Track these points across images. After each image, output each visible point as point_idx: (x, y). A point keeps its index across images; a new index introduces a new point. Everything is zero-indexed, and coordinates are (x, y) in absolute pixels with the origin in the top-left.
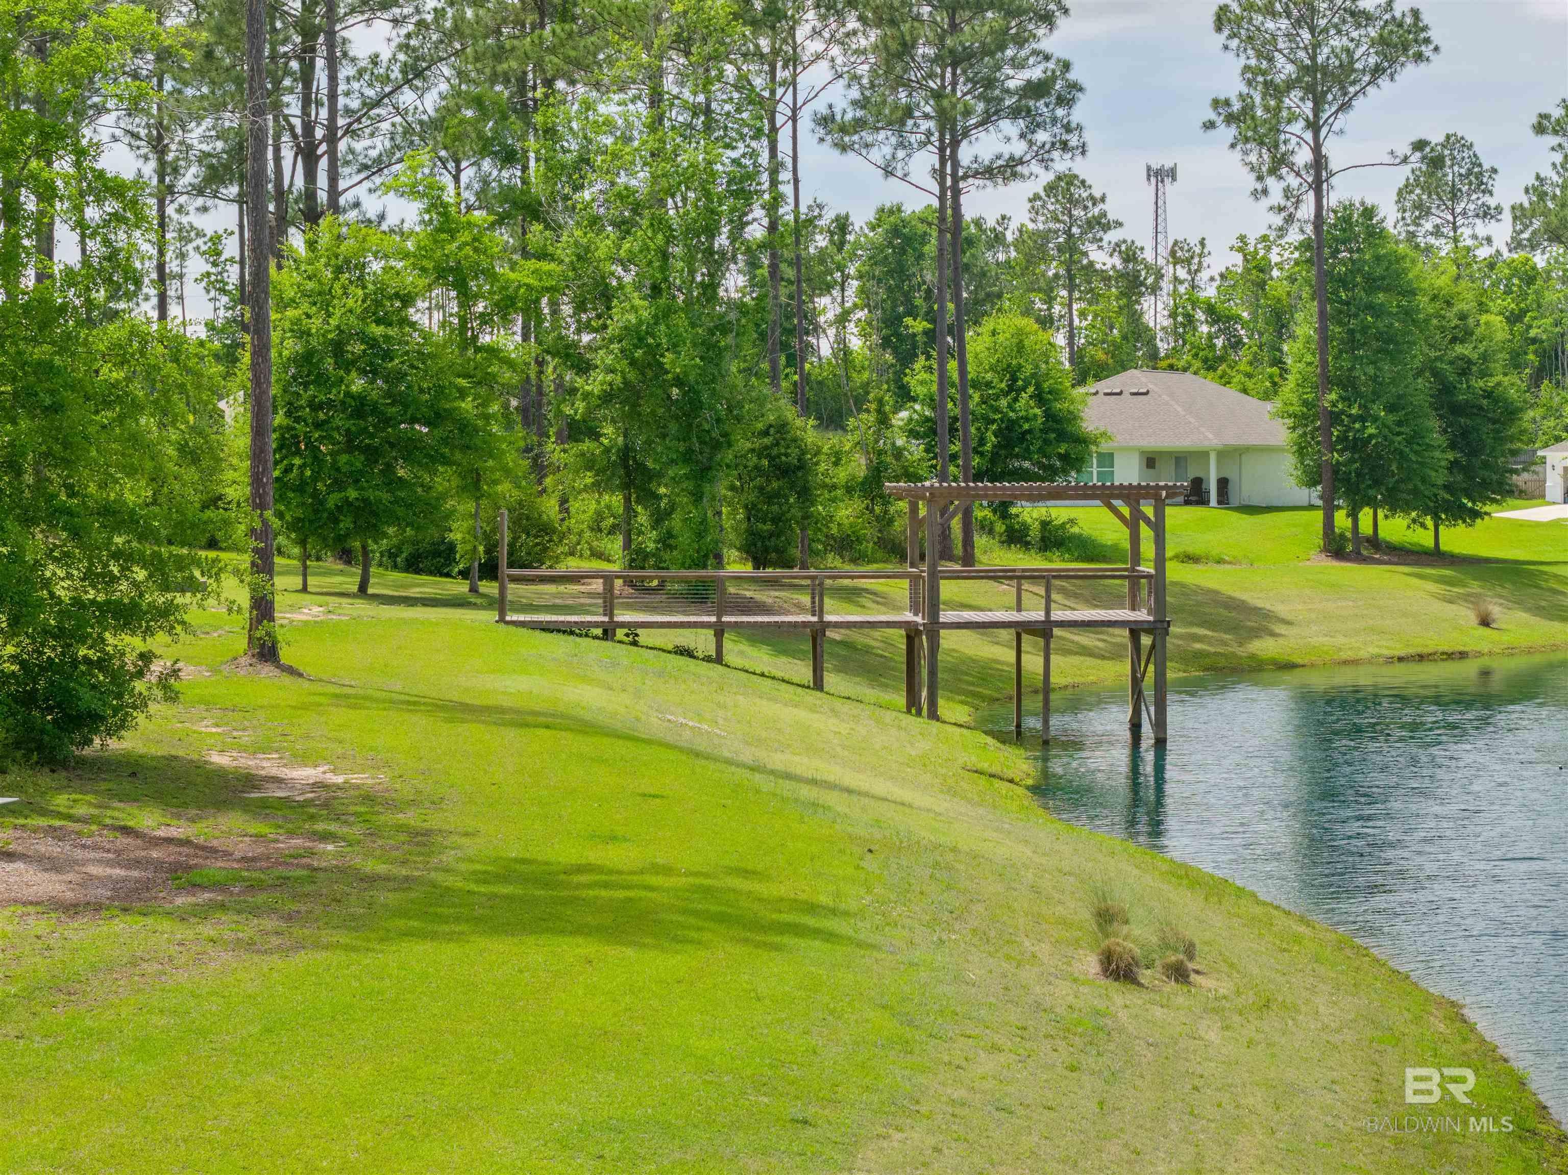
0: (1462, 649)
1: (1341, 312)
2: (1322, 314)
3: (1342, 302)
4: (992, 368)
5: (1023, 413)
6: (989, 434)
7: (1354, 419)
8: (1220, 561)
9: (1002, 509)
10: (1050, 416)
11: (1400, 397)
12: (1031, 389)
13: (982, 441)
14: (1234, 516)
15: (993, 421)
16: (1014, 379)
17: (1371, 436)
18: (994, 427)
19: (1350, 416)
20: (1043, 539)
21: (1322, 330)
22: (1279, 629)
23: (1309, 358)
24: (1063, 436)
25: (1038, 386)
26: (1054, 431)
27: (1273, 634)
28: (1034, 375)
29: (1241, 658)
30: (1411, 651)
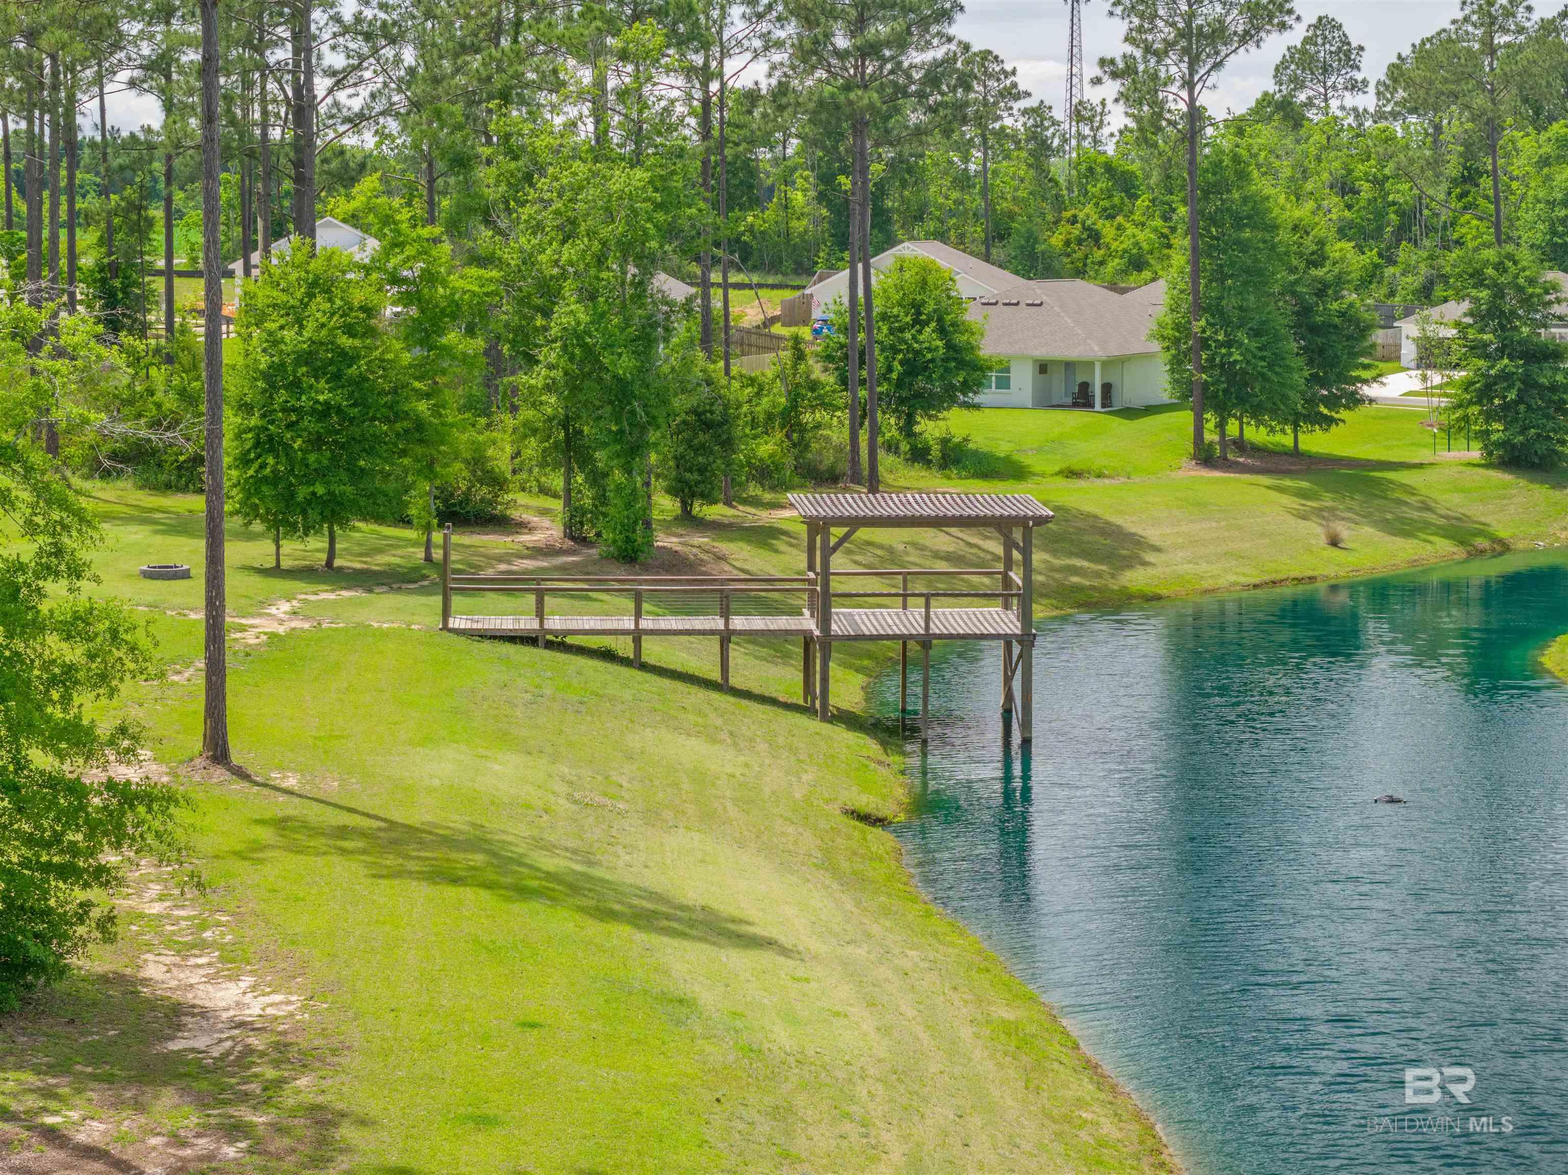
0: (1310, 573)
1: (1211, 246)
2: (1195, 248)
3: (1213, 238)
4: (900, 304)
5: (926, 345)
6: (896, 363)
7: (1221, 345)
8: (1100, 476)
9: (908, 429)
10: (950, 346)
11: (1263, 323)
12: (933, 324)
13: (890, 369)
14: (1116, 421)
15: (900, 351)
16: (919, 313)
17: (1236, 362)
18: (900, 356)
19: (1216, 341)
20: (943, 457)
21: (1194, 262)
22: (1149, 557)
23: (1181, 286)
24: (962, 364)
25: (940, 320)
26: (955, 359)
27: (1145, 564)
28: (935, 311)
29: (1113, 591)
30: (1266, 578)
